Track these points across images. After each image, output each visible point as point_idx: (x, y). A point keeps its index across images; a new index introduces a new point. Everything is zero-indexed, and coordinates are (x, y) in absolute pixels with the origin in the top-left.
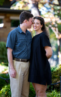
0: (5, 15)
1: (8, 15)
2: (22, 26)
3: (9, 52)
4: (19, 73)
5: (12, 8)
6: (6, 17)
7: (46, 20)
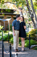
0: (12, 16)
1: (13, 16)
2: (17, 19)
4: (16, 34)
5: (14, 13)
7: (24, 17)
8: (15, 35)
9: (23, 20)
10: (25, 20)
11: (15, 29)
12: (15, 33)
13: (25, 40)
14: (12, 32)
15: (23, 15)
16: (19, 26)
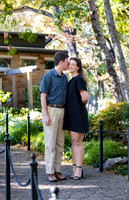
0: (39, 56)
1: (42, 56)
2: (56, 68)
3: (43, 97)
4: (54, 120)
5: (46, 48)
6: (39, 58)
8: (49, 124)
9: (80, 71)
10: (85, 71)
11: (48, 103)
12: (48, 115)
13: (84, 140)
14: (40, 111)
15: (77, 53)
16: (65, 92)
